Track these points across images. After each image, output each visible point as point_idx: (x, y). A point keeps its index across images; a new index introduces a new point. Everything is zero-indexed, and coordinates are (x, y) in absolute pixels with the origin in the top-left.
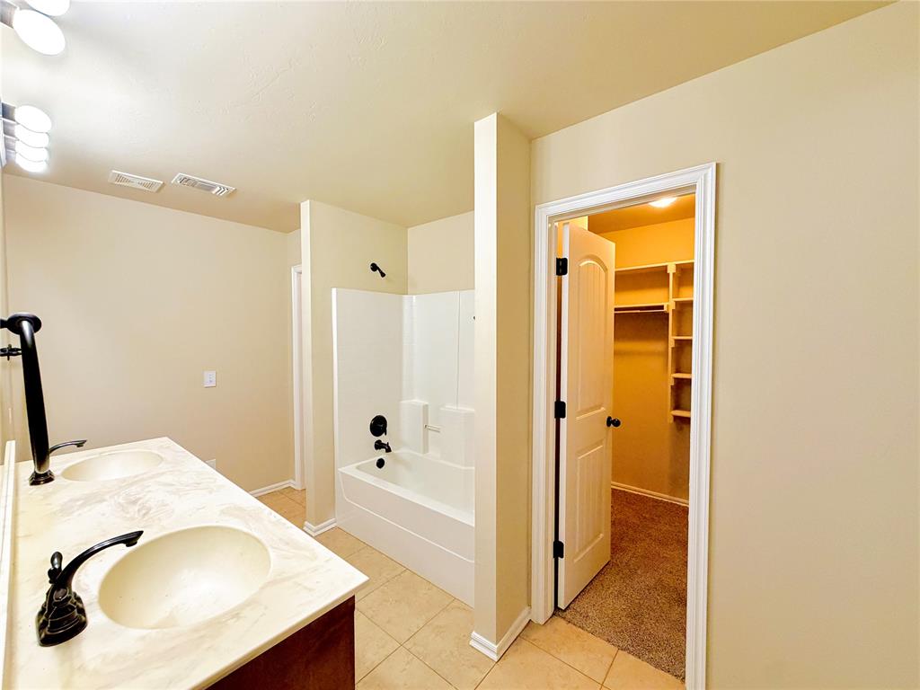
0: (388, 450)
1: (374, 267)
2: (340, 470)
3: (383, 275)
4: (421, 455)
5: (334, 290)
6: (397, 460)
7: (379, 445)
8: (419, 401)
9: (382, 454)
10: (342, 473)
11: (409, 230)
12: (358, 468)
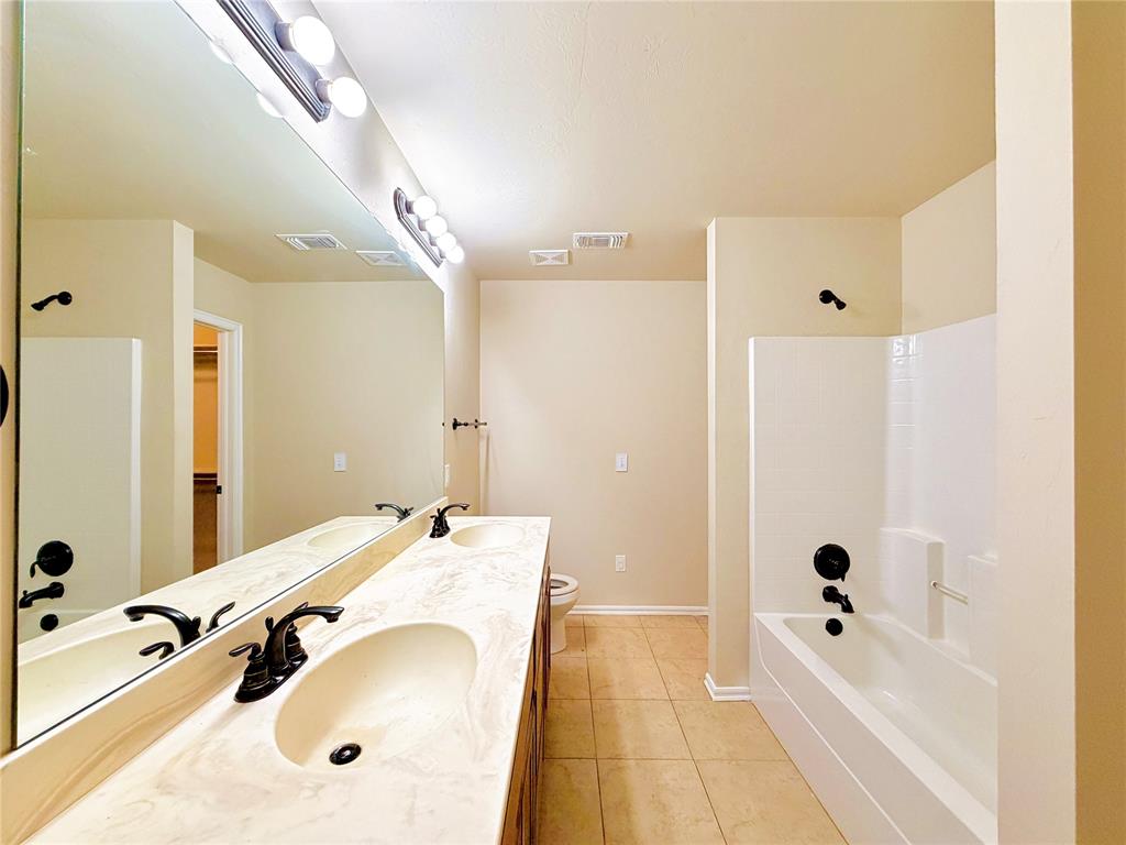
0: (848, 608)
1: (827, 297)
2: (756, 614)
3: (841, 305)
4: (924, 639)
5: (751, 341)
6: (869, 629)
7: (831, 595)
8: (921, 533)
9: (835, 611)
10: (758, 621)
11: (903, 218)
12: (787, 622)
